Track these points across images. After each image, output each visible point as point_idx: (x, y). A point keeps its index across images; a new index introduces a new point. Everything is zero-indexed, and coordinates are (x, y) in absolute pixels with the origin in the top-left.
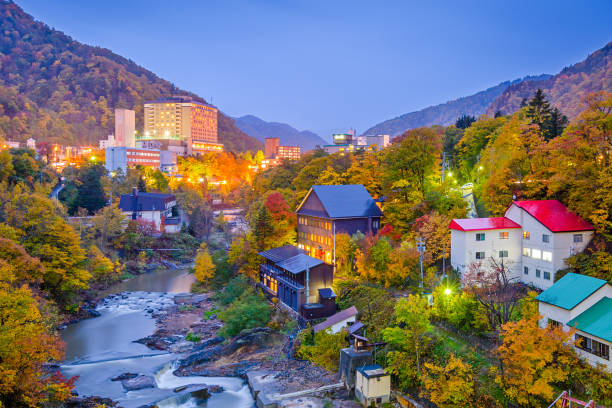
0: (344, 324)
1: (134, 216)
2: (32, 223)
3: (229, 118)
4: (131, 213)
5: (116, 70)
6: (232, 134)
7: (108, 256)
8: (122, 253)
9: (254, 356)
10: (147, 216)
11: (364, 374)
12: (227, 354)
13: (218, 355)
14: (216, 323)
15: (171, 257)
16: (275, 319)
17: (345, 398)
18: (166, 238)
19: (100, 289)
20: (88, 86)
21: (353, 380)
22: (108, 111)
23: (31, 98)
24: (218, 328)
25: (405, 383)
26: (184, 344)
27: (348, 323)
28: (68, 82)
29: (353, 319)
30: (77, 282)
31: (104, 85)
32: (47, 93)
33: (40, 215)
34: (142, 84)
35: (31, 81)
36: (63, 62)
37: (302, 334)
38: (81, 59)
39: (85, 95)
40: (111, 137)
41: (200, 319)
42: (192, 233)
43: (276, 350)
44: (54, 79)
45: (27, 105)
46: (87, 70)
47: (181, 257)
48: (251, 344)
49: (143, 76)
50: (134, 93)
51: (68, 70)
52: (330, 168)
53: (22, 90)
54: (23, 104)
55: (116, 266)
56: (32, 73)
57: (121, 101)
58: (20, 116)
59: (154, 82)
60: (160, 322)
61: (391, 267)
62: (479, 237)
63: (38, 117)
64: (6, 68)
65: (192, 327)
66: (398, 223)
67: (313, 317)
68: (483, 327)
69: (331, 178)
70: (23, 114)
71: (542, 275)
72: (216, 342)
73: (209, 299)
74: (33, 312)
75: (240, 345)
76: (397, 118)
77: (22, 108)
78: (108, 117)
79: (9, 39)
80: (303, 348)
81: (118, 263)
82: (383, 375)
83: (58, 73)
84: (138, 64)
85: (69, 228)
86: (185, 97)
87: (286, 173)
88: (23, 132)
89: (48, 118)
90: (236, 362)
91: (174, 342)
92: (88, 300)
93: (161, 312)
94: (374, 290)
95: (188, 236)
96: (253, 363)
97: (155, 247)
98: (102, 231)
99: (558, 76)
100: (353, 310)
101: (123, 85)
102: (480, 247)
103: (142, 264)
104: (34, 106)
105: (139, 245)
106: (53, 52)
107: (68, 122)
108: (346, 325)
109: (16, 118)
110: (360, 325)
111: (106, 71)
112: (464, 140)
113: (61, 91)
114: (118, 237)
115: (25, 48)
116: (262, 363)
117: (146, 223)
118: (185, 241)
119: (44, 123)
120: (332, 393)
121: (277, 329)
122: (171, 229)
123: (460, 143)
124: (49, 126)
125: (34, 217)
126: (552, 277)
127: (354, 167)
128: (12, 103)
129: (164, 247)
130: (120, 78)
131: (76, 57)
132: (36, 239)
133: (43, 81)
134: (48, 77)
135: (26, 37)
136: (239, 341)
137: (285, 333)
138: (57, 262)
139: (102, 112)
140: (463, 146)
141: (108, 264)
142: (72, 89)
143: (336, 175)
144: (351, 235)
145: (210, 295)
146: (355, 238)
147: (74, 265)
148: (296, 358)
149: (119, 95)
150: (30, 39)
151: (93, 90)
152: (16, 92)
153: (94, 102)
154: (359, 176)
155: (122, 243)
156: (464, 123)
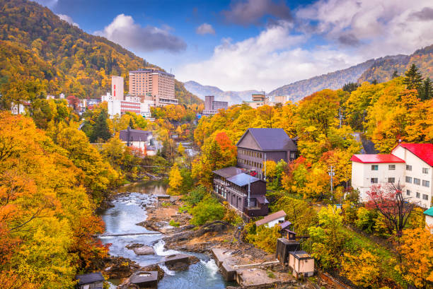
0: (277, 222)
1: (128, 144)
2: (74, 146)
3: (180, 83)
4: (126, 142)
5: (110, 51)
6: (182, 93)
7: (114, 169)
8: (123, 167)
9: (216, 239)
10: (136, 144)
11: (295, 257)
12: (198, 236)
13: (192, 236)
14: (188, 215)
15: (151, 172)
16: (227, 215)
17: (282, 271)
18: (148, 159)
19: (112, 189)
20: (94, 61)
21: (287, 260)
22: (106, 77)
23: (60, 69)
24: (189, 219)
25: (325, 265)
26: (169, 227)
27: (280, 221)
28: (81, 58)
29: (283, 219)
30: (100, 185)
31: (103, 60)
32: (69, 65)
33: (78, 142)
34: (126, 60)
35: (59, 58)
36: (78, 46)
37: (247, 226)
38: (89, 44)
39: (92, 67)
40: (108, 94)
41: (176, 212)
42: (163, 156)
43: (230, 236)
44: (73, 57)
45: (58, 73)
46: (93, 51)
47: (158, 172)
48: (213, 231)
49: (126, 55)
50: (121, 66)
51: (81, 50)
52: (258, 117)
53: (54, 63)
54: (55, 72)
55: (120, 176)
56: (60, 52)
57: (113, 71)
58: (54, 80)
59: (133, 59)
60: (152, 212)
61: (308, 185)
62: (374, 168)
63: (64, 80)
64: (45, 50)
65: (172, 217)
66: (309, 155)
67: (253, 216)
68: (382, 231)
69: (260, 123)
70: (56, 78)
71: (421, 196)
72: (190, 228)
73: (180, 200)
74: (86, 202)
75: (206, 231)
76: (292, 84)
77: (55, 75)
78: (106, 81)
79: (45, 31)
80: (249, 236)
81: (121, 174)
82: (309, 258)
83: (75, 53)
84: (123, 47)
85: (95, 150)
86: (154, 69)
87: (222, 119)
88: (56, 90)
89: (70, 81)
90: (204, 242)
91: (162, 226)
92: (106, 196)
93: (151, 206)
94: (295, 200)
95: (161, 158)
96: (215, 242)
97: (141, 164)
98: (111, 153)
99: (412, 56)
100: (283, 212)
101: (115, 61)
102: (375, 174)
103: (134, 175)
104: (62, 74)
105: (132, 163)
106: (72, 39)
107: (82, 84)
108: (278, 222)
109: (52, 81)
110: (288, 223)
111: (104, 52)
112: (351, 99)
113: (78, 64)
114: (120, 158)
115: (55, 37)
116: (222, 243)
117: (137, 149)
118: (160, 162)
119: (68, 84)
120: (272, 267)
121: (229, 222)
122: (151, 153)
123: (348, 102)
124: (71, 86)
125: (75, 143)
126: (430, 198)
127: (276, 116)
128: (49, 72)
129: (147, 165)
130: (113, 56)
131: (85, 43)
132: (76, 157)
133: (66, 58)
134: (69, 55)
135: (56, 30)
136: (205, 228)
137: (235, 225)
138: (89, 172)
139: (102, 78)
140: (350, 103)
141: (116, 174)
142: (84, 63)
143: (263, 121)
144: (276, 162)
145: (180, 197)
146: (280, 164)
147: (99, 174)
148: (245, 241)
149: (113, 67)
150: (58, 31)
151: (97, 64)
152: (51, 65)
153: (97, 71)
154: (278, 122)
155: (123, 161)
156: (350, 88)
